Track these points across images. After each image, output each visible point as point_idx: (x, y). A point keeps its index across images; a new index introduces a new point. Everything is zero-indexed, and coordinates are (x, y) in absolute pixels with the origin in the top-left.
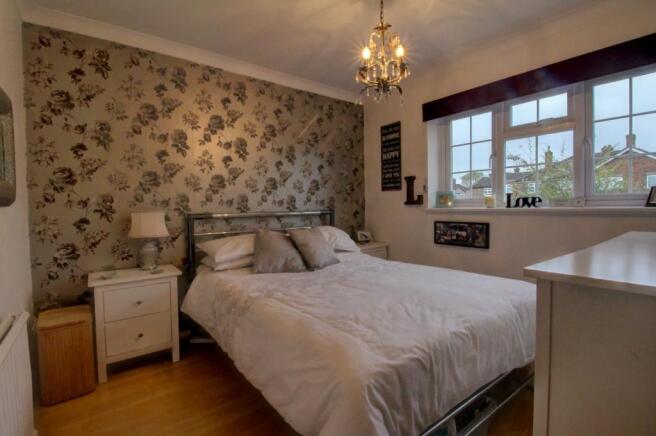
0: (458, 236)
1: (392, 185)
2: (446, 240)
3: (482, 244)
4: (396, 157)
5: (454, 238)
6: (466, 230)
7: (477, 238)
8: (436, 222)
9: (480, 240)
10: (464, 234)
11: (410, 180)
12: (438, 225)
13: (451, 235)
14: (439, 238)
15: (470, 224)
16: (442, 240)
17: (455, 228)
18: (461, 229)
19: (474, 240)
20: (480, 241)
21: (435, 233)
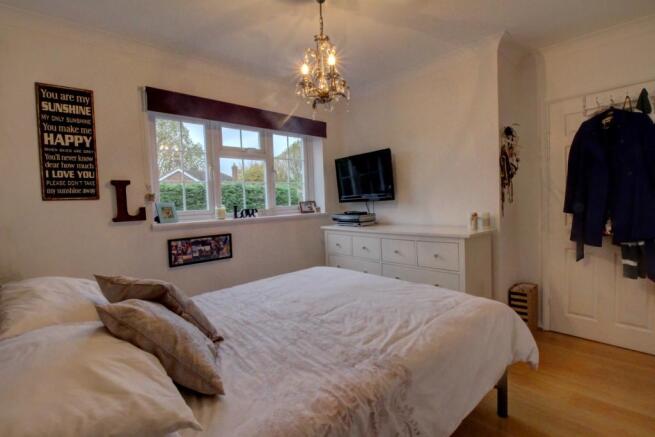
0: (200, 251)
1: (74, 191)
2: (184, 260)
3: (227, 255)
4: (82, 145)
5: (197, 254)
6: (210, 244)
7: (222, 249)
8: (169, 242)
9: (224, 250)
10: (208, 248)
11: (120, 187)
12: (173, 244)
13: (193, 252)
14: (176, 260)
15: (214, 237)
16: (181, 261)
17: (197, 243)
18: (204, 243)
19: (218, 253)
20: (225, 252)
21: (170, 254)
